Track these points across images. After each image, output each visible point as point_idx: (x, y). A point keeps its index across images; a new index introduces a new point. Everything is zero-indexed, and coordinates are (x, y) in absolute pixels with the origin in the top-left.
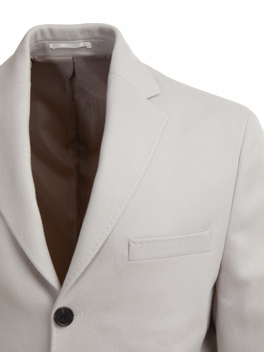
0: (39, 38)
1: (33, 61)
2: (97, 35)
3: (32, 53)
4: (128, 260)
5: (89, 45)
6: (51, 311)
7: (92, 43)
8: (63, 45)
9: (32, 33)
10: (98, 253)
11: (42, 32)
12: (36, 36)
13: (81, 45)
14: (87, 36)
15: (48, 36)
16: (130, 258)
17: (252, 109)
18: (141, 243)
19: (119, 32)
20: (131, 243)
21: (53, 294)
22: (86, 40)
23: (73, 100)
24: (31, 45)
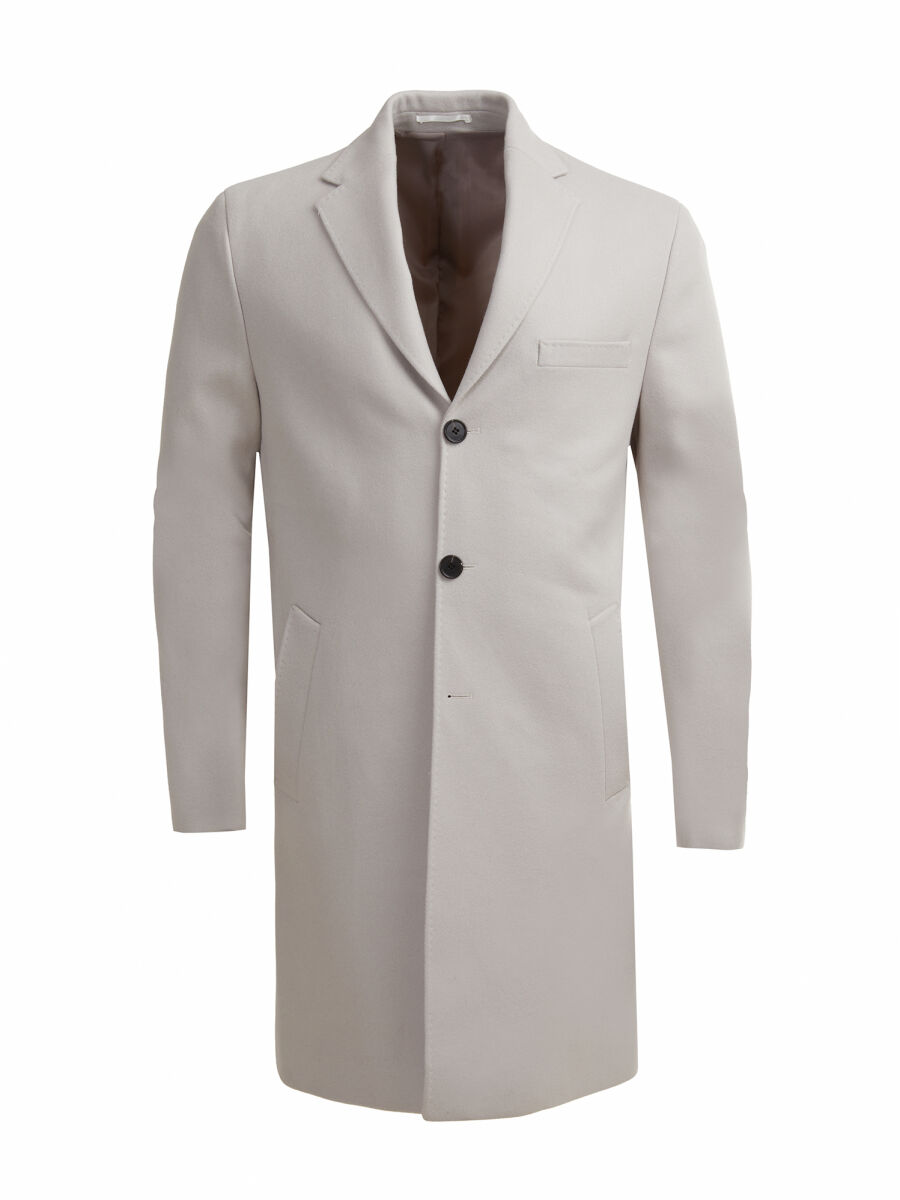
0: (404, 107)
1: (398, 138)
2: (480, 105)
3: (395, 126)
4: (538, 365)
5: (468, 118)
6: (440, 426)
7: (472, 116)
8: (433, 118)
9: (396, 98)
10: (500, 355)
11: (408, 101)
12: (400, 103)
13: (458, 118)
14: (467, 107)
15: (416, 105)
16: (541, 362)
17: (681, 200)
18: (554, 345)
19: (513, 101)
20: (542, 345)
21: (442, 408)
22: (464, 111)
23: (438, 194)
24: (394, 115)
